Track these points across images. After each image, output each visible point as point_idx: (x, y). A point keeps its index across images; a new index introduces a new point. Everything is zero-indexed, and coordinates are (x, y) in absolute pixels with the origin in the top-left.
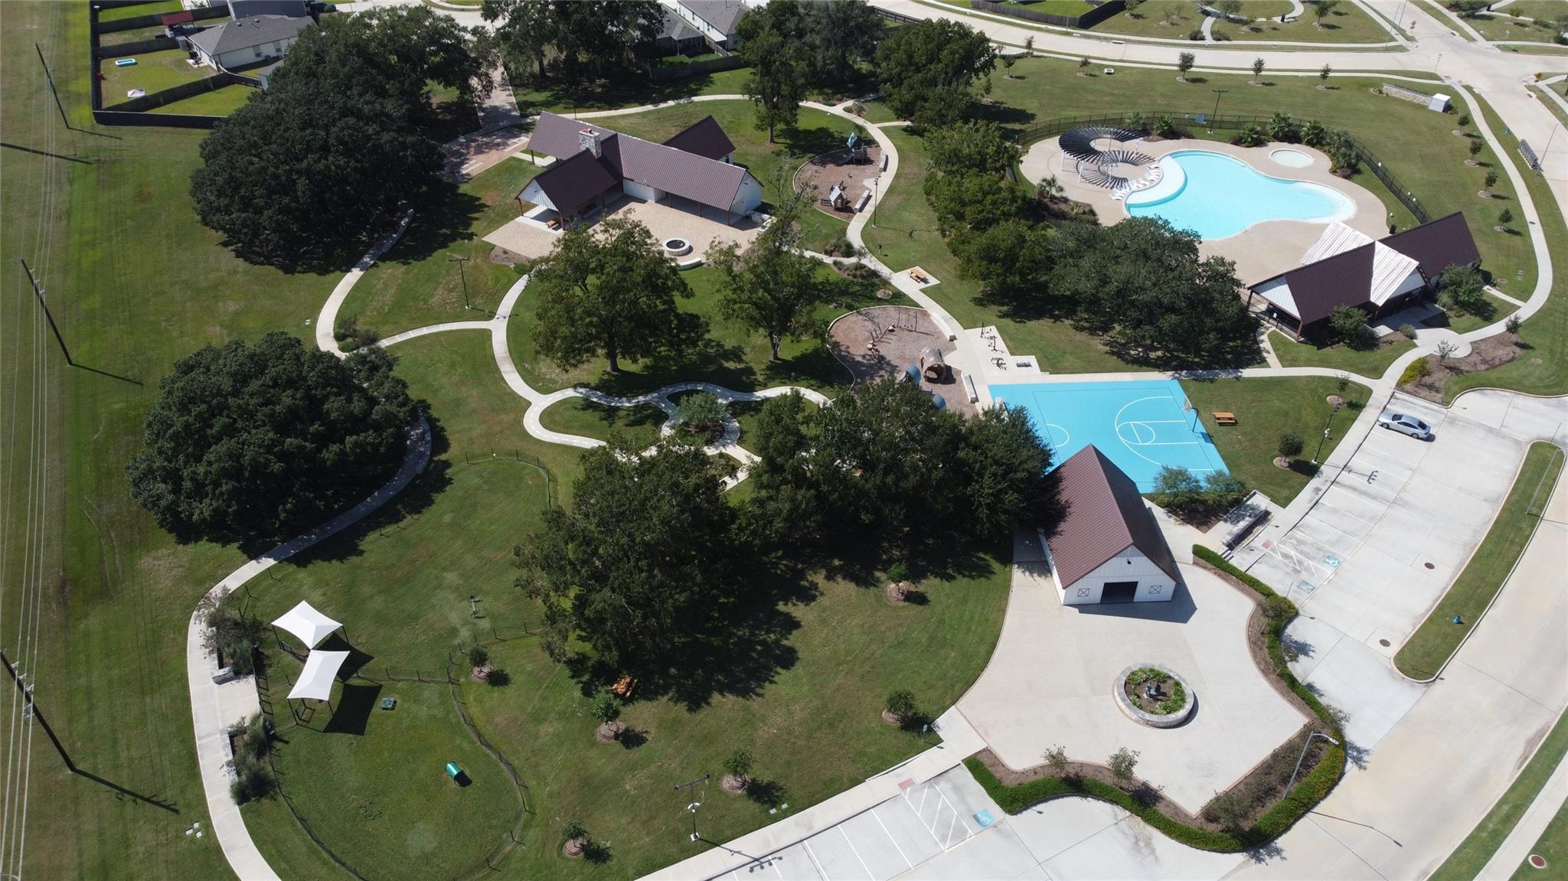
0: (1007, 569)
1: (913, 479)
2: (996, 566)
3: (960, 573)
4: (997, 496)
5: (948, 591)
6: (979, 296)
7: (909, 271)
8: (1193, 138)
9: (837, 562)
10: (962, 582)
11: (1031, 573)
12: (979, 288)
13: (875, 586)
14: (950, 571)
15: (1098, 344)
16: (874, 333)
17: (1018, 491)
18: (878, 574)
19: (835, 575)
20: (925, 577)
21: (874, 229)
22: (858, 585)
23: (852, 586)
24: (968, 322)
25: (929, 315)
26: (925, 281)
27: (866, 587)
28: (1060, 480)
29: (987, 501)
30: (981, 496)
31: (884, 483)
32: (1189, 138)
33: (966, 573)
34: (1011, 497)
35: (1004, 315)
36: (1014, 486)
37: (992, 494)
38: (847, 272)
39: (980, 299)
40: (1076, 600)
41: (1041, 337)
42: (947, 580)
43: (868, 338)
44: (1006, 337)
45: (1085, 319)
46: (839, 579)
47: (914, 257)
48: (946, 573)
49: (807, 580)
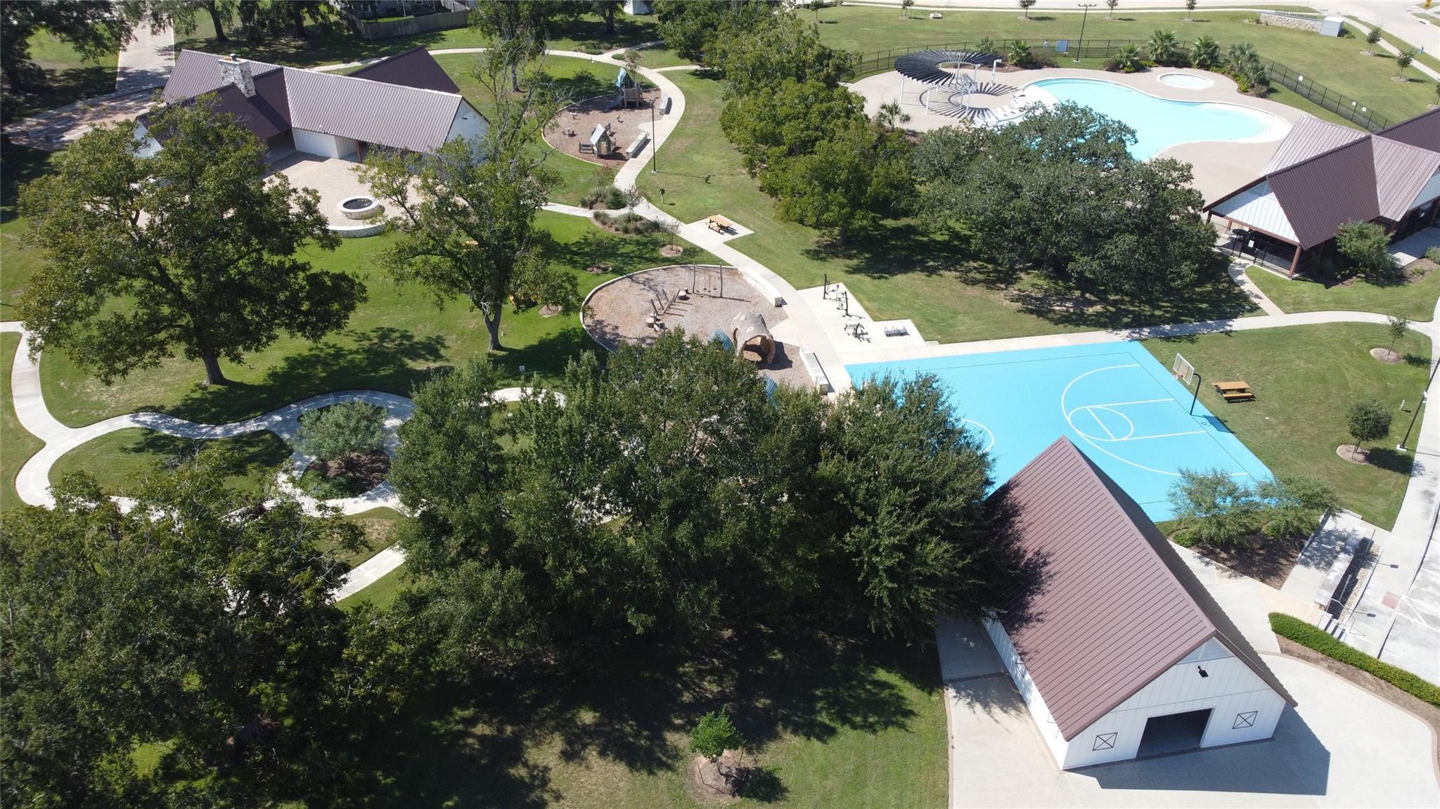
0: (935, 698)
1: (733, 529)
2: (911, 693)
3: (845, 721)
4: (908, 547)
5: (820, 759)
6: (814, 247)
7: (707, 220)
8: (1058, 67)
9: (587, 717)
10: (848, 736)
11: (986, 705)
12: (813, 237)
13: (670, 768)
14: (823, 718)
15: (1002, 299)
16: (657, 303)
17: (951, 535)
18: (672, 738)
19: (585, 746)
20: (774, 736)
21: (653, 174)
22: (632, 765)
23: (621, 769)
24: (801, 282)
25: (741, 275)
26: (732, 232)
27: (651, 773)
28: (1014, 511)
29: (888, 563)
30: (876, 551)
31: (672, 542)
32: (1053, 67)
33: (858, 719)
34: (936, 551)
35: (856, 270)
36: (940, 526)
37: (896, 548)
38: (614, 227)
39: (816, 251)
40: (1087, 756)
41: (916, 296)
42: (820, 739)
43: (649, 310)
44: (861, 296)
45: (975, 268)
46: (592, 754)
47: (712, 204)
48: (813, 724)
49: (526, 764)
